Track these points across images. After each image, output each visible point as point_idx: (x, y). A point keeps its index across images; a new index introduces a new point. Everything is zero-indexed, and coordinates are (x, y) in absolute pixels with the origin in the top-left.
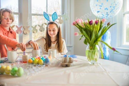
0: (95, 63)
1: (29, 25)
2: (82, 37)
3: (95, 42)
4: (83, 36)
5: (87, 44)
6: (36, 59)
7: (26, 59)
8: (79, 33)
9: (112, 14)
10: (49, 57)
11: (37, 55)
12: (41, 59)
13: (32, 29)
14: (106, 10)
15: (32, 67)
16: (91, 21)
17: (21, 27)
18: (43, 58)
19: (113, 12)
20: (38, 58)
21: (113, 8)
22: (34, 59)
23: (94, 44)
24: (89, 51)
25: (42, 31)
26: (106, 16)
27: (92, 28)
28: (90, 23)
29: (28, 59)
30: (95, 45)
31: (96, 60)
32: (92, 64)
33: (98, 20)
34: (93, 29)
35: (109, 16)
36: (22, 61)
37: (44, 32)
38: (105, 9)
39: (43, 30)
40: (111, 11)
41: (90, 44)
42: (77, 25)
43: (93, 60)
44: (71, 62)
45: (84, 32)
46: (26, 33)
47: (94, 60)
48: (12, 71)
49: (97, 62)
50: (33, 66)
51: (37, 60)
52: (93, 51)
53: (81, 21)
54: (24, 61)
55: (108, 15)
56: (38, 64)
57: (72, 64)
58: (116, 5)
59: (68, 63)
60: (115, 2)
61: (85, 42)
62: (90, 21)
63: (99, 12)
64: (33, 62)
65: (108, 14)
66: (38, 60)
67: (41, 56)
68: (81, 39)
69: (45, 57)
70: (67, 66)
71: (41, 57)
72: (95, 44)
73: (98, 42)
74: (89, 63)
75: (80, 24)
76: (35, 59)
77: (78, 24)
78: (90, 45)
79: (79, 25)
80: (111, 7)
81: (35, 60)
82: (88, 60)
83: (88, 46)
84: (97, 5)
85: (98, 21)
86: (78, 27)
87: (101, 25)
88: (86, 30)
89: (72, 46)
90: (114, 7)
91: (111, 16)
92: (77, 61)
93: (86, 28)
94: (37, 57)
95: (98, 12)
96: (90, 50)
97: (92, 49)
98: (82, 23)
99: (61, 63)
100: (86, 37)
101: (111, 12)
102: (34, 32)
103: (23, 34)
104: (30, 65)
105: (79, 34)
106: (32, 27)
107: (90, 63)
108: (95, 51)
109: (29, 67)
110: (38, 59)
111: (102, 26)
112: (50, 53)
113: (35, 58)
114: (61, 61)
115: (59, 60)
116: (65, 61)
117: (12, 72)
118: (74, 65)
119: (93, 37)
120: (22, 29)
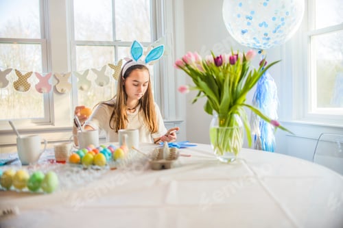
0: (232, 160)
1: (69, 71)
2: (199, 95)
3: (230, 107)
4: (202, 94)
5: (212, 114)
6: (89, 152)
7: (65, 156)
8: (190, 85)
9: (278, 36)
10: (121, 148)
11: (92, 144)
12: (101, 152)
13: (78, 80)
14: (263, 26)
15: (77, 172)
16: (218, 58)
17: (48, 77)
18: (105, 150)
19: (280, 31)
20: (94, 151)
21: (280, 23)
22: (82, 153)
23: (229, 113)
24: (218, 130)
25: (102, 86)
26: (265, 41)
27: (221, 74)
28: (218, 62)
29: (69, 154)
30: (231, 114)
31: (235, 150)
32: (226, 161)
33: (237, 55)
34: (224, 77)
35: (271, 42)
36: (53, 160)
37: (111, 88)
38: (261, 25)
39: (105, 83)
40: (274, 29)
41: (219, 113)
42: (186, 68)
43: (228, 151)
44: (173, 157)
45: (203, 84)
46: (62, 90)
47: (232, 151)
48: (30, 181)
49: (237, 155)
50: (79, 169)
51: (91, 156)
52: (227, 130)
53: (196, 58)
54: (59, 160)
55: (268, 39)
56: (94, 164)
57: (175, 162)
58: (287, 13)
59: (167, 159)
60: (283, 7)
61: (208, 109)
62: (216, 57)
63: (246, 34)
64: (81, 160)
65: (269, 36)
66: (94, 156)
67: (101, 146)
68: (195, 101)
69: (109, 148)
70: (163, 167)
71: (102, 149)
72: (231, 112)
73: (239, 107)
74: (218, 160)
75: (194, 66)
76: (85, 153)
77: (187, 65)
78: (219, 116)
79: (192, 66)
80: (274, 19)
81: (86, 156)
82: (217, 153)
83: (215, 118)
84: (239, 16)
85: (235, 57)
86: (189, 71)
87: (244, 66)
88: (207, 79)
89: (181, 121)
90: (282, 20)
91: (275, 42)
92: (189, 156)
93: (208, 74)
94: (91, 150)
95: (243, 32)
96: (220, 128)
97: (223, 125)
98: (198, 63)
99: (150, 160)
100: (208, 97)
101: (275, 32)
102: (81, 88)
103: (55, 95)
104: (74, 166)
105: (190, 89)
106: (78, 75)
107: (221, 160)
108: (232, 129)
109: (72, 171)
110: (94, 153)
111: (247, 67)
112: (124, 138)
113: (87, 151)
114: (150, 155)
115: (144, 154)
116: (160, 156)
117: (31, 184)
118: (181, 165)
119: (226, 95)
120: (52, 82)
